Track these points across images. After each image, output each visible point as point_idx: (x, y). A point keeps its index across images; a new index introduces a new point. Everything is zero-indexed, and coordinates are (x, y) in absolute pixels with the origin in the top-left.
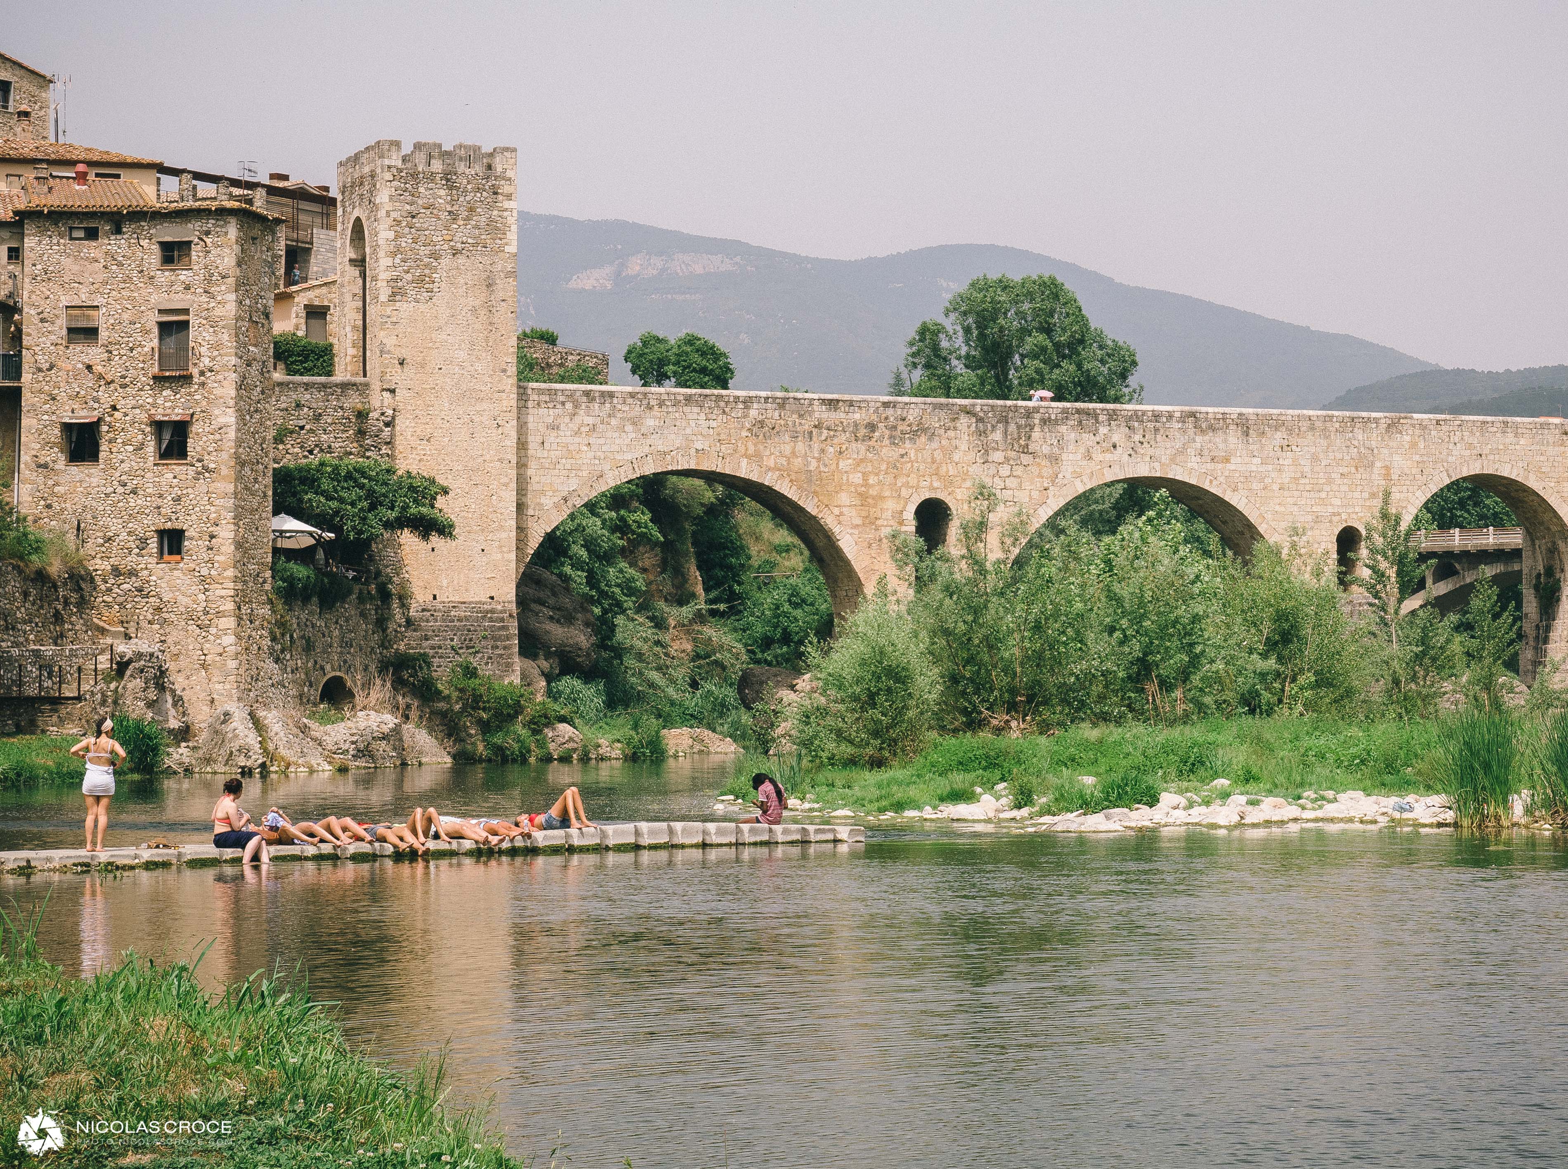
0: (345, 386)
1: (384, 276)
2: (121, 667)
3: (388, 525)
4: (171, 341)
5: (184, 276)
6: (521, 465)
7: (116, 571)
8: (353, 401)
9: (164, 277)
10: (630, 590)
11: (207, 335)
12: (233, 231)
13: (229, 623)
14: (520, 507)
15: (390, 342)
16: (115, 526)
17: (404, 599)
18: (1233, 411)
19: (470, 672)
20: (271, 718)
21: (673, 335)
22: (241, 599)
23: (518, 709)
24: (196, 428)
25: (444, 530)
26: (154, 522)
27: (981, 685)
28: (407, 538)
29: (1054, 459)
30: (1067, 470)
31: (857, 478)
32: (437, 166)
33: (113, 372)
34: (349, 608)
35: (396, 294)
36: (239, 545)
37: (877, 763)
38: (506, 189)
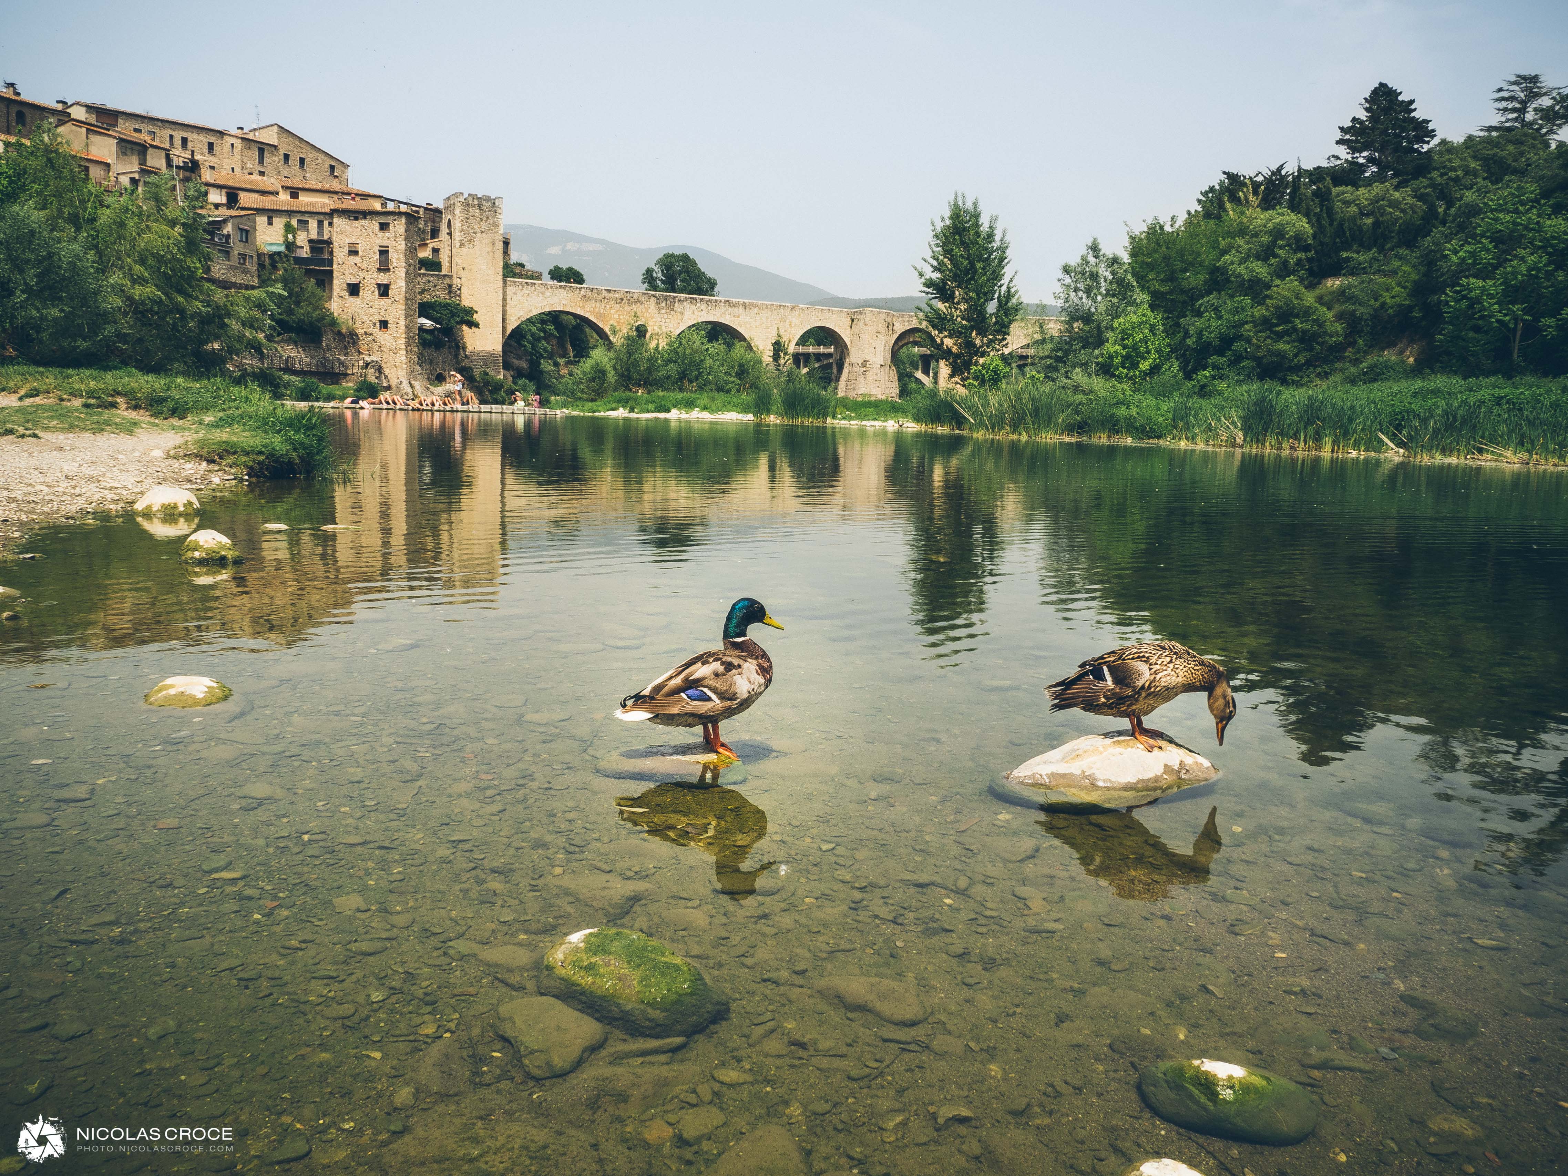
0: (445, 276)
1: (458, 239)
2: (367, 365)
3: (457, 323)
4: (383, 257)
5: (387, 234)
6: (504, 306)
7: (366, 333)
8: (447, 281)
9: (380, 234)
10: (545, 350)
11: (395, 255)
12: (403, 220)
13: (404, 352)
14: (504, 320)
15: (460, 262)
16: (365, 318)
17: (464, 348)
18: (741, 301)
19: (486, 374)
20: (417, 384)
21: (564, 266)
22: (408, 344)
23: (502, 386)
24: (392, 287)
25: (477, 325)
26: (377, 318)
27: (629, 378)
28: (465, 328)
29: (682, 313)
30: (686, 317)
31: (616, 316)
32: (476, 202)
33: (364, 266)
34: (445, 350)
35: (462, 245)
36: (406, 327)
37: (593, 400)
38: (499, 211)
